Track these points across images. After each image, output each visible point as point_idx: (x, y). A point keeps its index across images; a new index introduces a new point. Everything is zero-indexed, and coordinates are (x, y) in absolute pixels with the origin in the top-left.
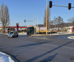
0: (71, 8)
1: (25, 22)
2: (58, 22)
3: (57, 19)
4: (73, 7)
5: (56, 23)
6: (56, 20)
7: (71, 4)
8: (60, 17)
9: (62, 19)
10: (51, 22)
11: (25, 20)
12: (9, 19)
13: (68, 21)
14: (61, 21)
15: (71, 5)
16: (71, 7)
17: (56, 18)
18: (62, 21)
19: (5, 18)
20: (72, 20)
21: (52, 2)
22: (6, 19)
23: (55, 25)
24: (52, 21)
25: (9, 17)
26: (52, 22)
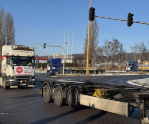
0: (132, 23)
1: (45, 47)
2: (113, 49)
3: (110, 45)
4: (138, 22)
5: (108, 53)
6: (109, 47)
7: (133, 15)
8: (116, 41)
9: (122, 45)
10: (98, 50)
11: (45, 44)
12: (13, 40)
13: (132, 49)
14: (119, 49)
15: (133, 17)
16: (133, 20)
17: (110, 43)
18: (121, 49)
19: (6, 38)
20: (140, 47)
21: (94, 9)
22: (8, 39)
23: (106, 57)
24: (101, 48)
25: (14, 37)
26: (101, 50)
